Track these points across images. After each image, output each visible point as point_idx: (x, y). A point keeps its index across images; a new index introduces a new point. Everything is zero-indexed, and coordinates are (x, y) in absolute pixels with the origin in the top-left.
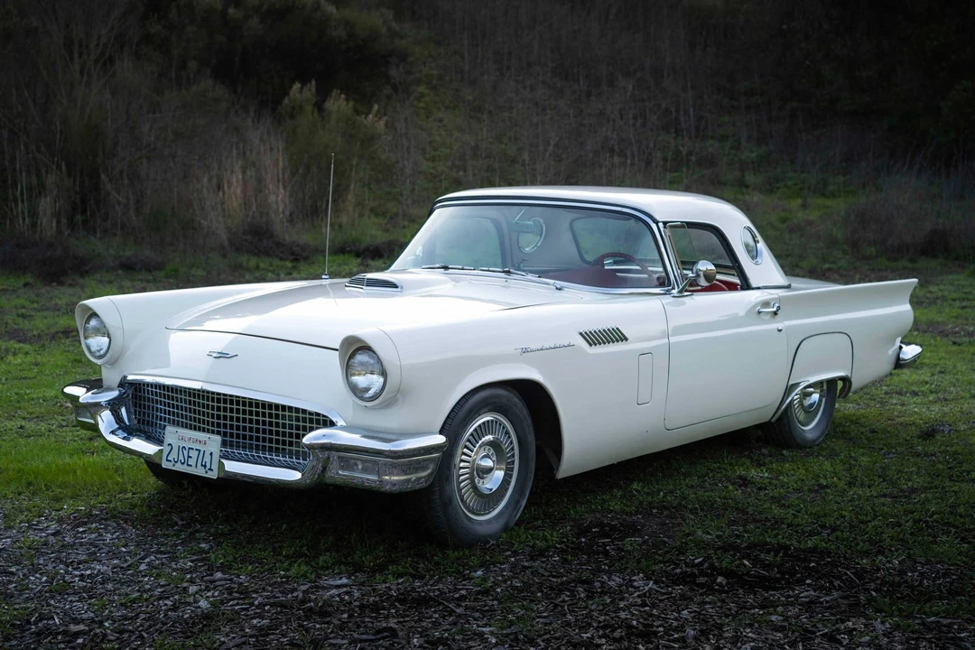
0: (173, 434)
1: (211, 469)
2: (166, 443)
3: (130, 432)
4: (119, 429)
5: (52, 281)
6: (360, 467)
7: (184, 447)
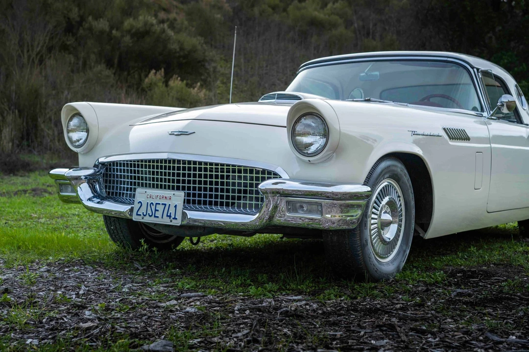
0: (142, 195)
1: (175, 218)
2: (136, 203)
3: (102, 198)
4: (94, 197)
5: (10, 173)
6: (305, 209)
7: (152, 203)
